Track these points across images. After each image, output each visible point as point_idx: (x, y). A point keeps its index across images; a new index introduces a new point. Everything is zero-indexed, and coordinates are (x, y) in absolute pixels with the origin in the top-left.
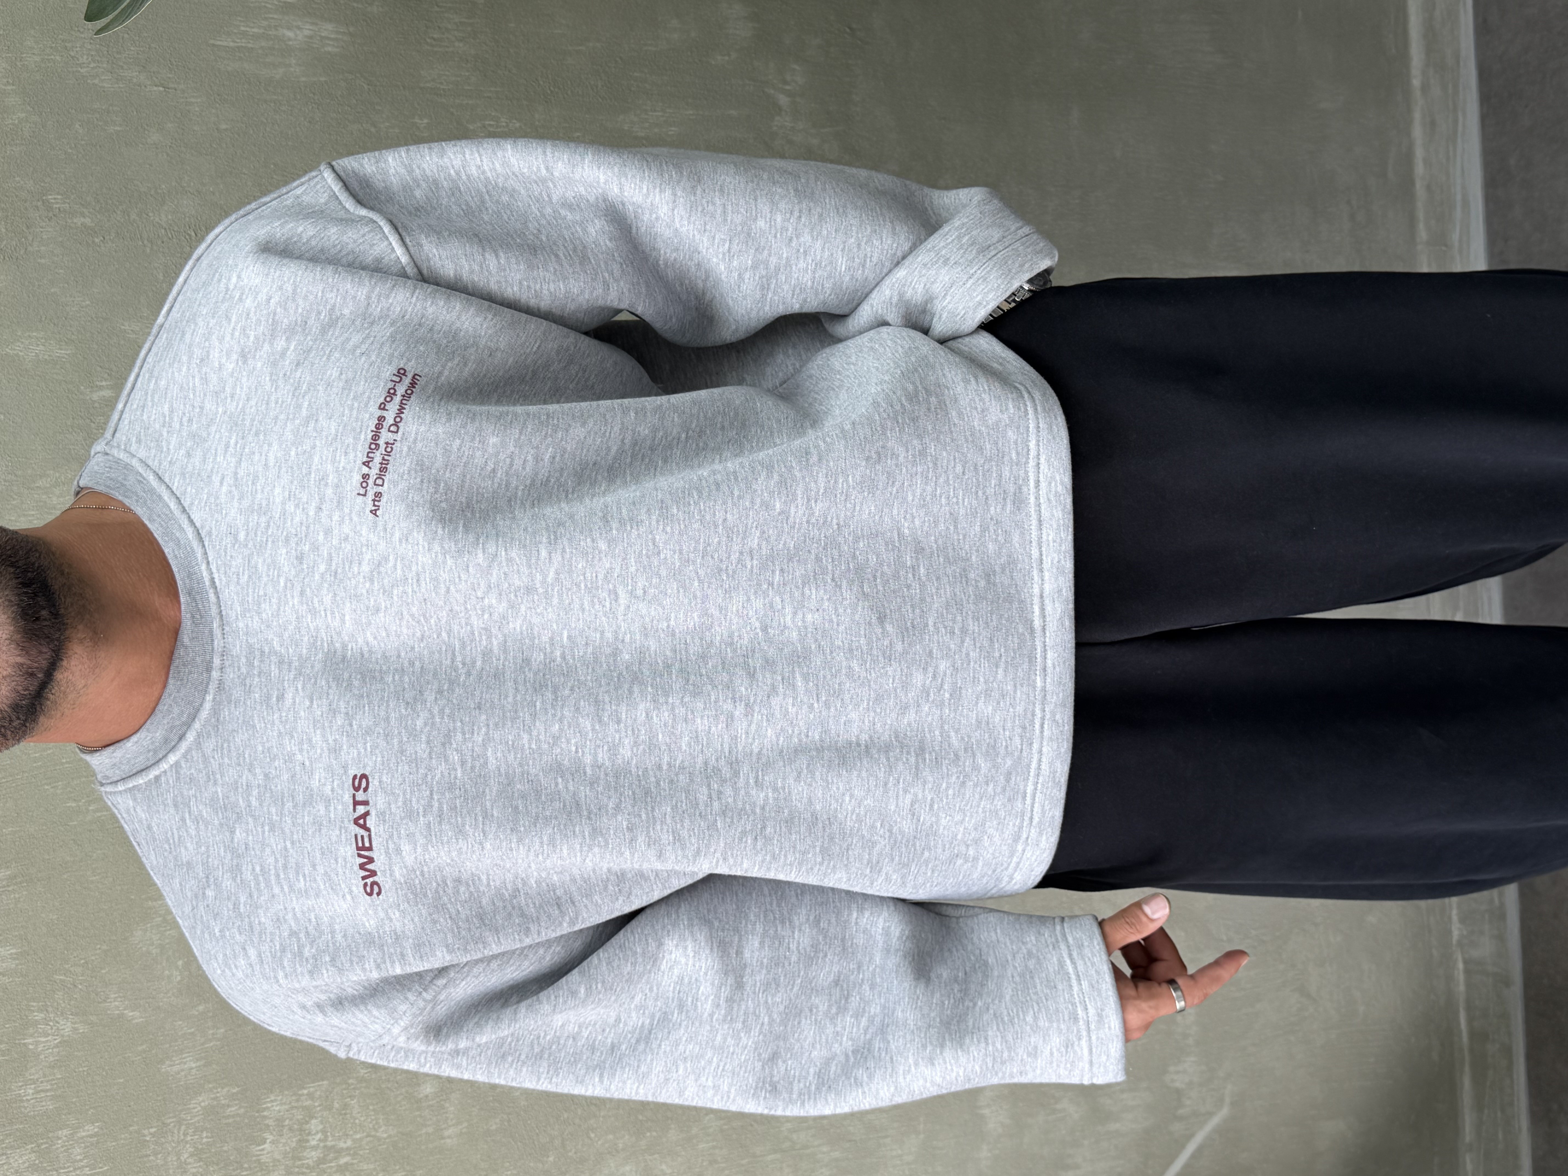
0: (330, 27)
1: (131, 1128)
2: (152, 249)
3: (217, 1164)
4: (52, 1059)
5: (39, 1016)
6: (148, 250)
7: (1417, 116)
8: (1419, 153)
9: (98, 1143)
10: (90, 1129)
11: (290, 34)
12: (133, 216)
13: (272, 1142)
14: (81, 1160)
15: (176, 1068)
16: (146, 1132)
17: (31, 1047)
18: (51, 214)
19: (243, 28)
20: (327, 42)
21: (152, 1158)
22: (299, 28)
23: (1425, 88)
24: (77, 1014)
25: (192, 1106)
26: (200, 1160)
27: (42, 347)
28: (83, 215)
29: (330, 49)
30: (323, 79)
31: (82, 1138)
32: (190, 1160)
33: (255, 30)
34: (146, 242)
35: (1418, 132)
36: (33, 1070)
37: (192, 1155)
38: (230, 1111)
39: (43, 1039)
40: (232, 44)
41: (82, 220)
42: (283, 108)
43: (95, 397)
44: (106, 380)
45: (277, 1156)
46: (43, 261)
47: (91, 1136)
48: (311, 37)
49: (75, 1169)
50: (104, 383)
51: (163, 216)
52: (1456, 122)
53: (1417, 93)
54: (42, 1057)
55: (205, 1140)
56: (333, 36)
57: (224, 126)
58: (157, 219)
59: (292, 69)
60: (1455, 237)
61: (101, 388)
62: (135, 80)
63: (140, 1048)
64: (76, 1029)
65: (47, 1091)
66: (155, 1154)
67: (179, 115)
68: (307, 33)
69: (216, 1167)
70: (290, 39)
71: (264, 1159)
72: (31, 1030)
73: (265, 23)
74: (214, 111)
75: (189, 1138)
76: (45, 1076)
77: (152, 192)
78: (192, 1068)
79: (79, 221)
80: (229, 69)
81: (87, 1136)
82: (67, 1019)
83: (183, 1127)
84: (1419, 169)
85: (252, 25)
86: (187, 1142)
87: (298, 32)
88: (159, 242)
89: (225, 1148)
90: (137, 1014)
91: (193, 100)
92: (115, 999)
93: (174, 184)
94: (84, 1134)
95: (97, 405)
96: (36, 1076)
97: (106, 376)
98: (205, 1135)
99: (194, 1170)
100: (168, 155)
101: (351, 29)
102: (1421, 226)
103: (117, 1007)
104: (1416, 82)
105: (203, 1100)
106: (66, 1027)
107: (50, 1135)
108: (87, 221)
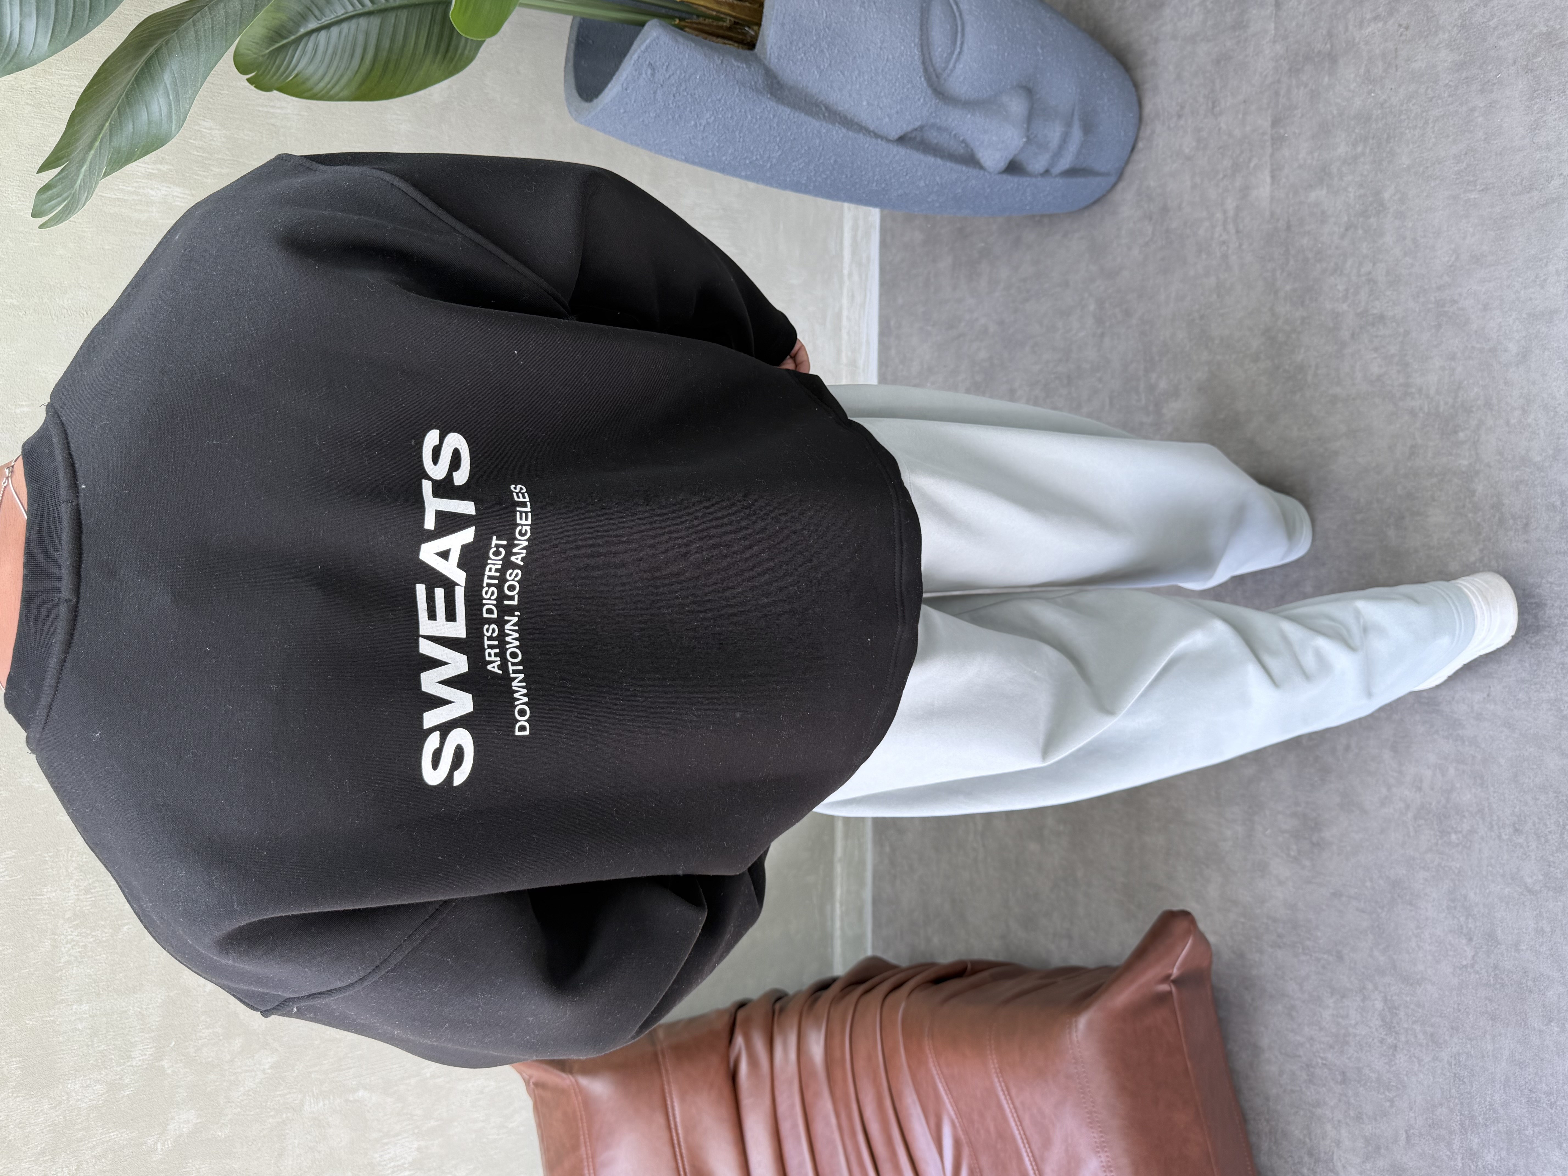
0: (179, 190)
1: (36, 853)
2: (57, 321)
3: (92, 874)
9: (14, 861)
10: (10, 853)
11: (153, 193)
12: (45, 300)
16: (46, 855)
19: (121, 187)
20: (177, 199)
21: (50, 870)
22: (158, 188)
26: (81, 871)
29: (178, 203)
32: (75, 872)
33: (130, 189)
34: (53, 317)
37: (76, 869)
40: (113, 196)
41: (11, 300)
42: (147, 238)
43: (18, 411)
44: (25, 401)
47: (10, 858)
48: (166, 195)
50: (24, 403)
51: (65, 301)
55: (84, 860)
56: (181, 196)
57: (107, 247)
58: (62, 303)
59: (154, 215)
61: (22, 406)
63: (43, 806)
66: (52, 868)
67: (77, 238)
68: (164, 192)
69: (91, 875)
70: (152, 196)
73: (136, 184)
74: (101, 237)
75: (74, 859)
77: (58, 286)
80: (112, 211)
81: (7, 858)
83: (70, 852)
85: (127, 185)
86: (73, 861)
87: (158, 191)
88: (63, 317)
91: (87, 230)
92: (27, 777)
93: (73, 281)
95: (19, 416)
97: (25, 398)
98: (84, 856)
99: (78, 878)
100: (69, 263)
101: (194, 192)
103: (28, 782)
108: (14, 302)
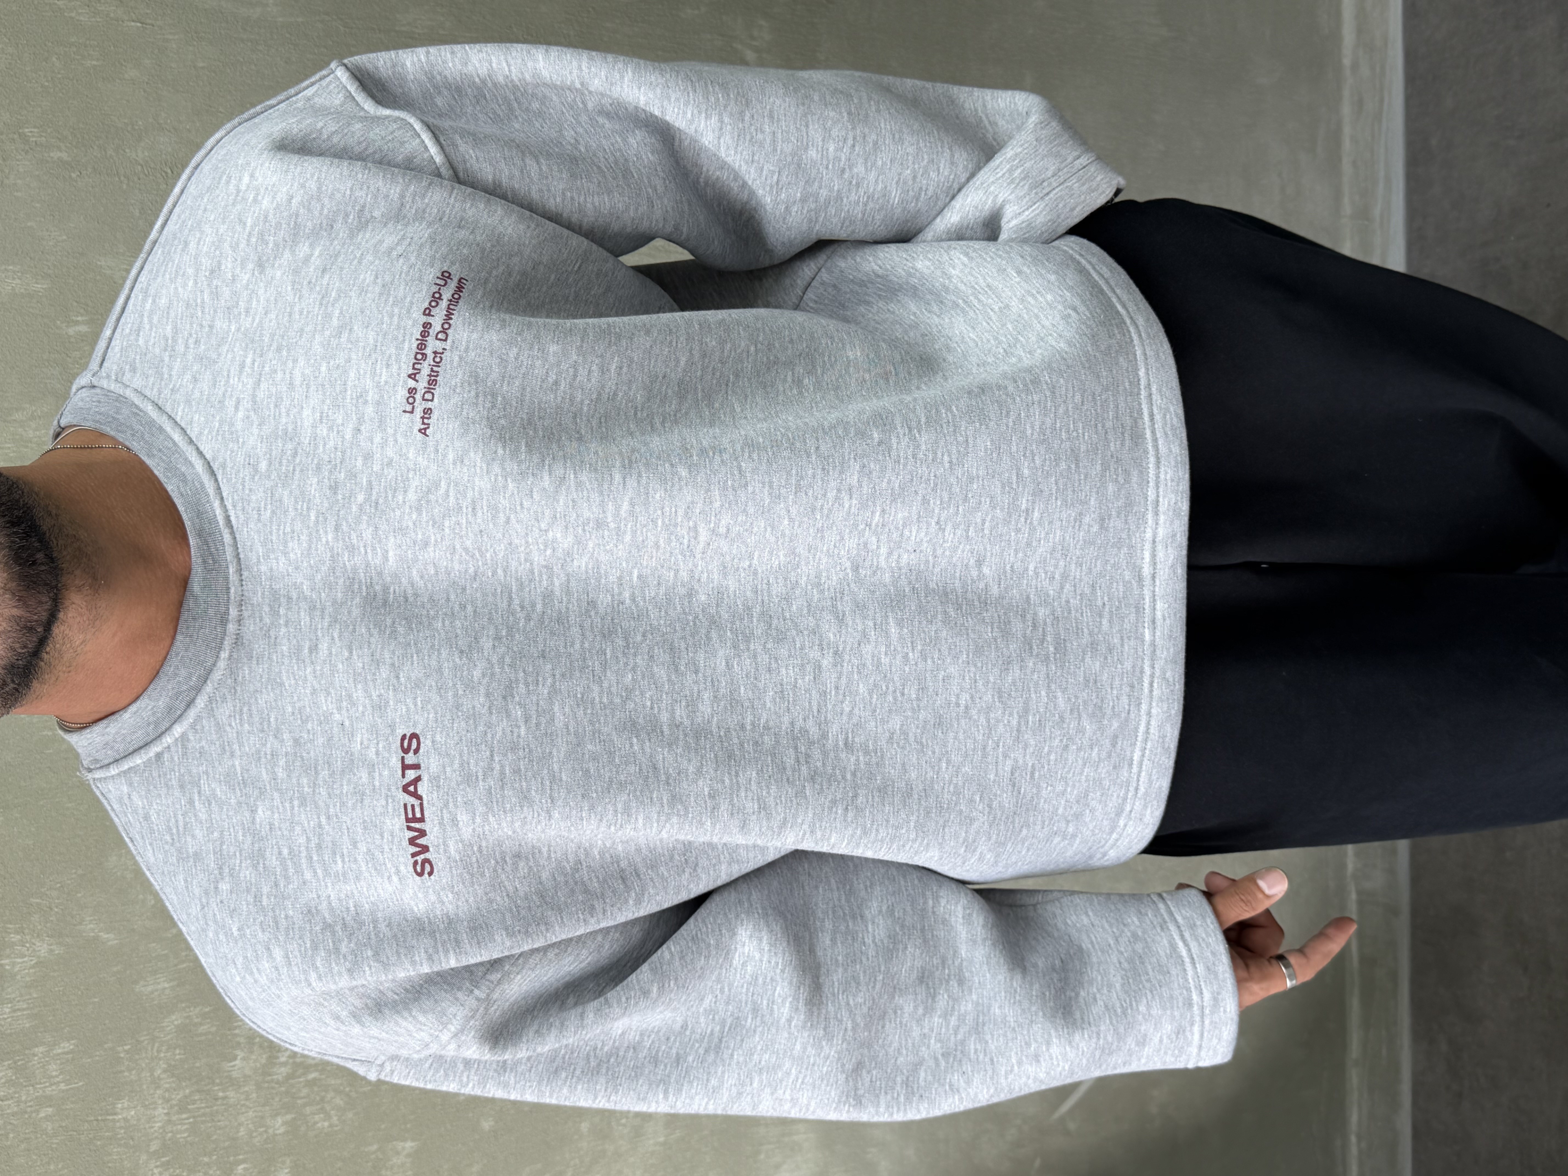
4: (28, 979)
5: (15, 938)
6: (125, 187)
7: (1346, 93)
8: (1347, 130)
13: (244, 1059)
14: (57, 1076)
15: (150, 988)
17: (7, 967)
18: (27, 148)
23: (1355, 66)
24: (52, 936)
25: (165, 1024)
27: (18, 281)
28: (59, 149)
30: (300, 20)
31: (59, 1054)
35: (1346, 109)
36: (9, 990)
38: (203, 1029)
39: (19, 960)
45: (248, 1072)
46: (19, 194)
49: (51, 1085)
52: (1382, 101)
53: (1348, 72)
54: (18, 977)
60: (1377, 212)
62: (112, 15)
64: (52, 951)
65: (24, 1010)
71: (235, 1074)
72: (8, 951)
76: (21, 995)
78: (165, 988)
79: (55, 155)
82: (43, 940)
84: (1347, 144)
89: (198, 1065)
90: (111, 936)
94: (60, 1051)
96: (13, 996)
102: (1346, 200)
104: (1347, 62)
105: (176, 1019)
106: (42, 949)
107: (27, 1052)
